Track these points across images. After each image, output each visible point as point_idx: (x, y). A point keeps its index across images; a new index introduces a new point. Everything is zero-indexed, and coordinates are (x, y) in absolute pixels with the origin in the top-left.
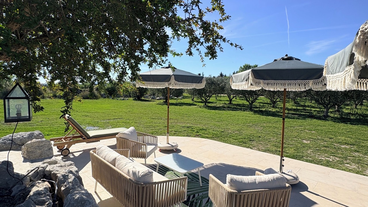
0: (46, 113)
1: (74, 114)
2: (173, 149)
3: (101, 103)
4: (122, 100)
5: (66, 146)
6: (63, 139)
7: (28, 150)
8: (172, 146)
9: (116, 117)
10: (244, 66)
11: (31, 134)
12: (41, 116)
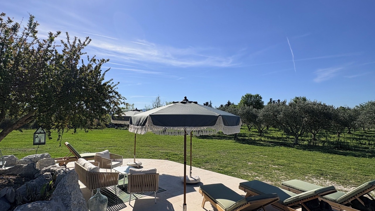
0: (54, 142)
1: (78, 143)
2: (137, 166)
3: (105, 133)
4: (124, 129)
5: (64, 163)
6: (63, 159)
7: (41, 164)
8: (137, 164)
9: (112, 145)
10: (246, 96)
11: (42, 155)
12: (49, 144)
